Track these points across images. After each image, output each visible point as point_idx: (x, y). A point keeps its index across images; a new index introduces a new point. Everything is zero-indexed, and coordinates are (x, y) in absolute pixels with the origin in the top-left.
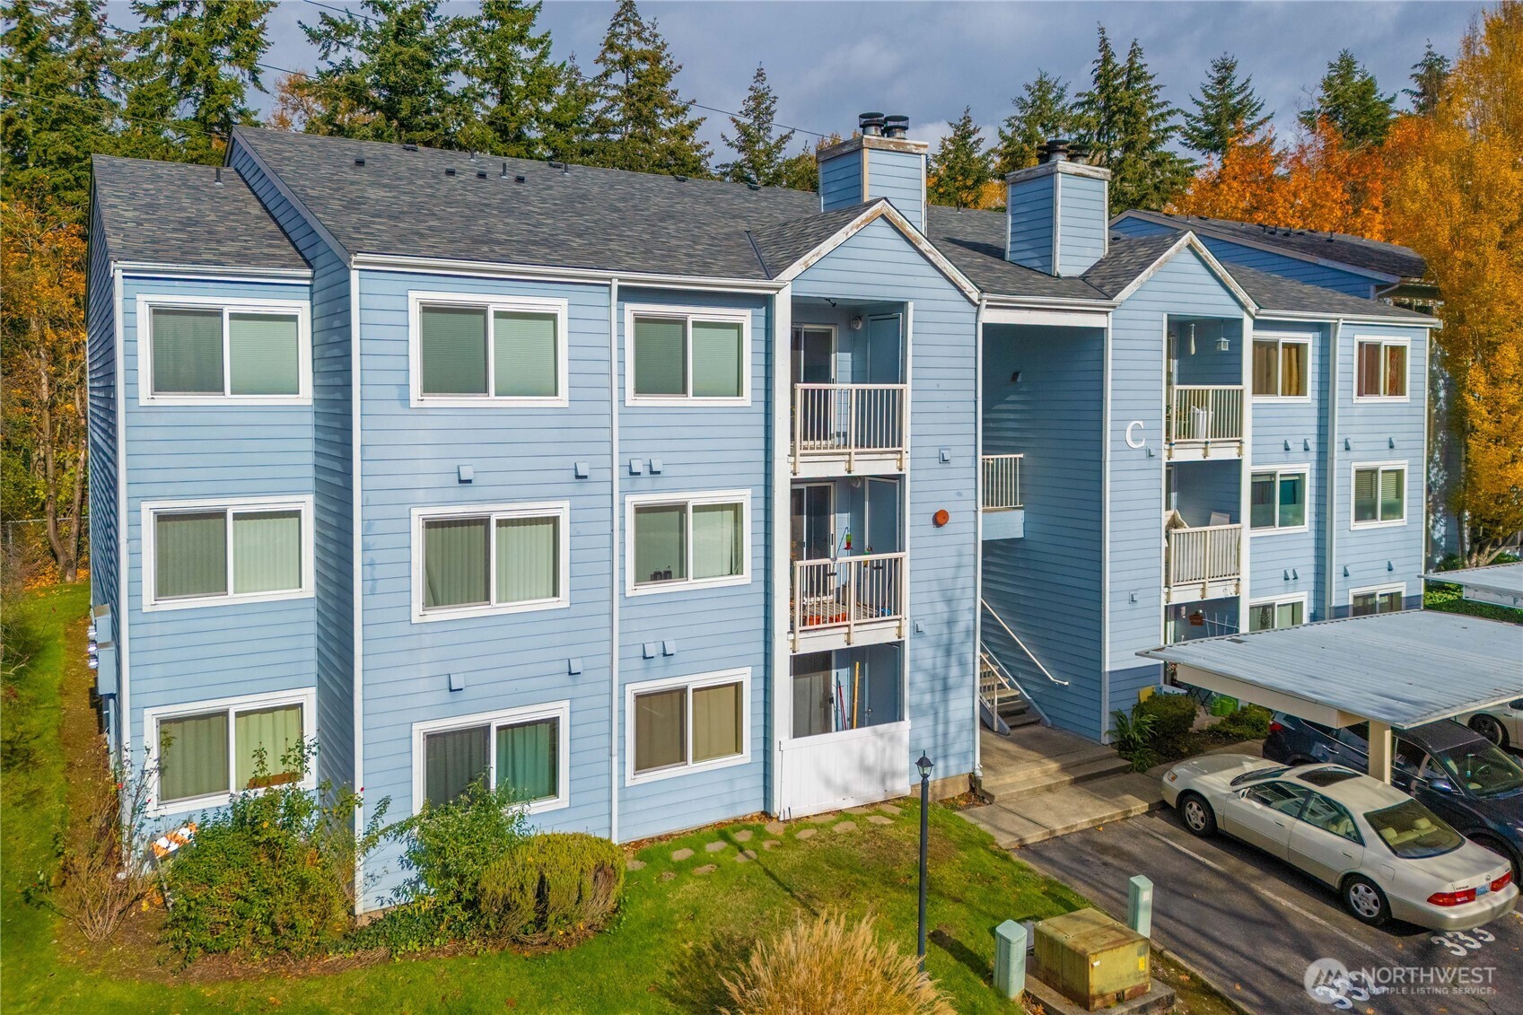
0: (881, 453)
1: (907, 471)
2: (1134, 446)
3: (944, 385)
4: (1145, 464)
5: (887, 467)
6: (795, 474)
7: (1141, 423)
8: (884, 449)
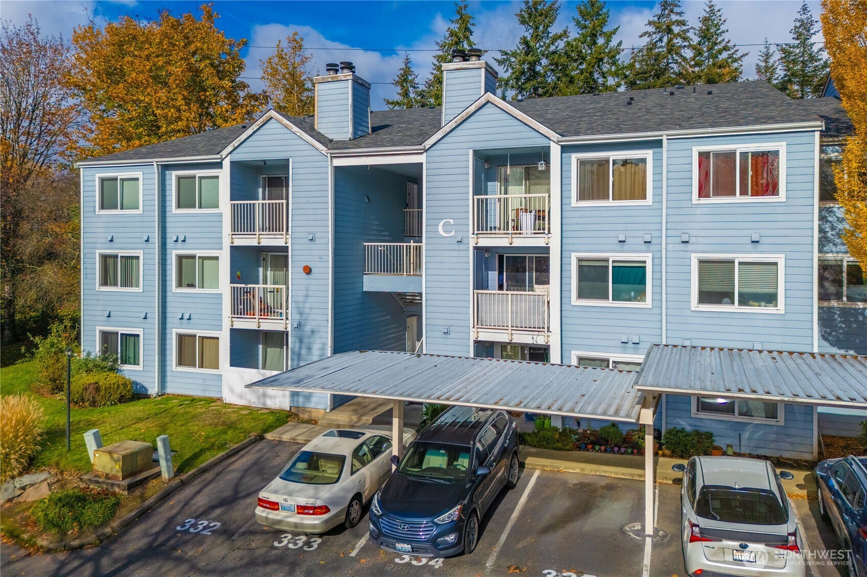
0: (275, 235)
1: (289, 245)
2: (445, 235)
3: (311, 200)
4: (456, 247)
5: (279, 242)
6: (232, 243)
7: (451, 221)
8: (278, 233)
